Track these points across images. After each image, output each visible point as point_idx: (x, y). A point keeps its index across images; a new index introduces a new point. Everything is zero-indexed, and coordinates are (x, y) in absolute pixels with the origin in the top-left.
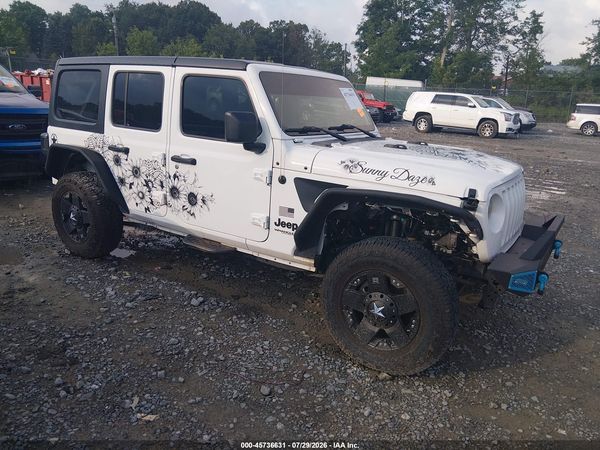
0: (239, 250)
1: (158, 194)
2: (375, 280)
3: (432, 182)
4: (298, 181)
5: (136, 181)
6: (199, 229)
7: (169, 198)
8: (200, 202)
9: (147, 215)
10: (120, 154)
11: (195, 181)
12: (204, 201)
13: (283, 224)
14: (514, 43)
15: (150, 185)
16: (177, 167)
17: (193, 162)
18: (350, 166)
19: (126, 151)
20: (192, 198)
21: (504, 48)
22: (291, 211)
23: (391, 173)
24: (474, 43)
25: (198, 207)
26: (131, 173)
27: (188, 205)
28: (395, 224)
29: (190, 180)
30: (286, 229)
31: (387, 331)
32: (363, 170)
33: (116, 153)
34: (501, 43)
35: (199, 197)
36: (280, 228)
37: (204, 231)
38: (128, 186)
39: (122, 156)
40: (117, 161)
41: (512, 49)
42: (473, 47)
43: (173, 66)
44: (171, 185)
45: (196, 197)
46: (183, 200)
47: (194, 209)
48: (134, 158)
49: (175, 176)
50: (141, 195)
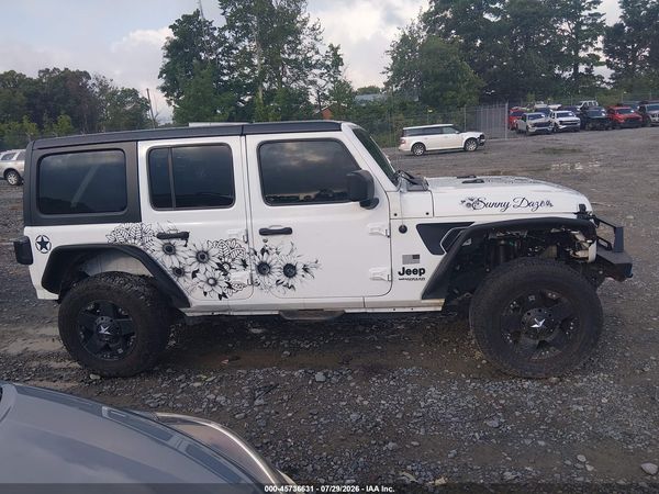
0: (347, 311)
1: (238, 275)
2: (532, 298)
3: (549, 204)
4: (420, 227)
5: (202, 268)
6: (301, 301)
7: (255, 276)
8: (300, 272)
9: (224, 302)
10: (173, 241)
11: (292, 251)
12: (305, 270)
13: (408, 272)
14: (321, 77)
15: (226, 267)
16: (265, 241)
17: (288, 231)
18: (472, 204)
19: (185, 236)
20: (289, 270)
21: (313, 83)
22: (416, 257)
23: (512, 203)
24: (284, 79)
25: (298, 277)
26: (194, 260)
27: (283, 278)
28: (501, 248)
29: (285, 250)
30: (412, 276)
31: (548, 339)
32: (485, 205)
33: (166, 241)
34: (310, 77)
35: (299, 267)
36: (405, 276)
37: (307, 301)
38: (190, 275)
39: (178, 243)
40: (170, 250)
41: (321, 82)
42: (283, 83)
43: (241, 135)
44: (257, 261)
45: (294, 268)
46: (277, 274)
47: (294, 281)
48: (197, 242)
49: (263, 251)
50: (211, 282)
